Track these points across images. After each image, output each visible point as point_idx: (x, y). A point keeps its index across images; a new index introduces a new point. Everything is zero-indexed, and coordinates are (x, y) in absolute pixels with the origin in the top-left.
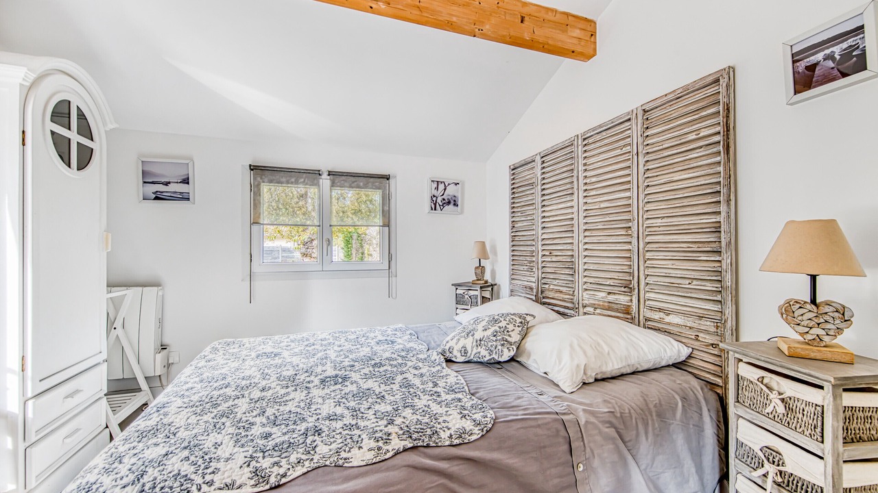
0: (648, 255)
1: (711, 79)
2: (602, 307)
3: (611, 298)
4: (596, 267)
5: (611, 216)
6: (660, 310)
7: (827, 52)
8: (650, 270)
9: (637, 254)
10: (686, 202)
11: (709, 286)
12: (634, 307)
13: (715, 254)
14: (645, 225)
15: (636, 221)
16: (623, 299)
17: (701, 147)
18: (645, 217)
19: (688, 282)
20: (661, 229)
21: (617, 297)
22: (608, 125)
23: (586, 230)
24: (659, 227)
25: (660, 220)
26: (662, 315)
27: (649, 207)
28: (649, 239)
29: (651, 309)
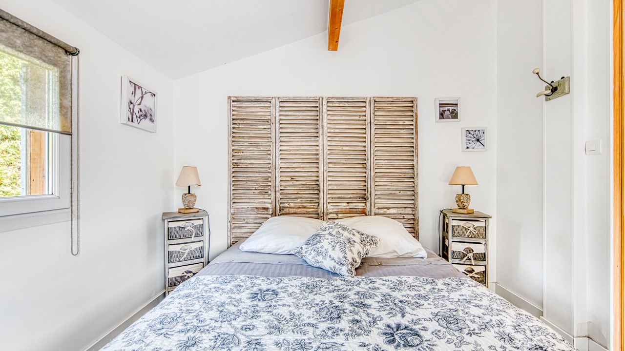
0: (377, 179)
1: (410, 100)
2: (344, 212)
3: (351, 205)
4: (339, 187)
5: (350, 155)
6: (384, 207)
7: (448, 108)
8: (377, 187)
9: (370, 179)
10: (398, 153)
11: (409, 193)
12: (368, 209)
13: (411, 179)
14: (375, 163)
15: (370, 160)
16: (361, 205)
17: (404, 129)
18: (375, 158)
19: (398, 192)
20: (384, 165)
21: (354, 204)
22: (349, 99)
23: (329, 163)
24: (382, 164)
25: (383, 161)
26: (385, 210)
27: (377, 153)
28: (376, 171)
29: (379, 208)
